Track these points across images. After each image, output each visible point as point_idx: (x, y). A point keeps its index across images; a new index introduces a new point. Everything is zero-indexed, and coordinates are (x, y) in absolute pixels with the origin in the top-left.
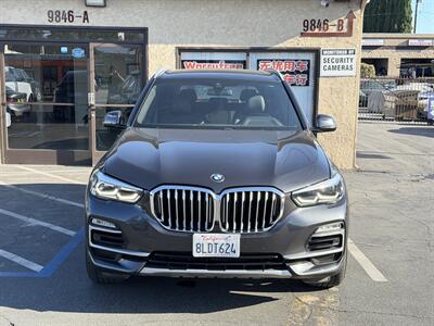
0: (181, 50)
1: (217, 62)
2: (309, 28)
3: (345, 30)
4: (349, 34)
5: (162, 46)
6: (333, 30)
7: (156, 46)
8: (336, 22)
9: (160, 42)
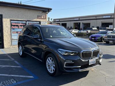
0: (11, 20)
1: (19, 23)
2: (38, 17)
3: (45, 18)
4: (45, 19)
5: (6, 19)
6: (43, 18)
7: (5, 19)
8: (43, 16)
9: (6, 18)
